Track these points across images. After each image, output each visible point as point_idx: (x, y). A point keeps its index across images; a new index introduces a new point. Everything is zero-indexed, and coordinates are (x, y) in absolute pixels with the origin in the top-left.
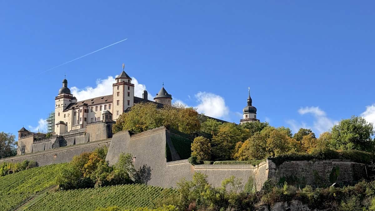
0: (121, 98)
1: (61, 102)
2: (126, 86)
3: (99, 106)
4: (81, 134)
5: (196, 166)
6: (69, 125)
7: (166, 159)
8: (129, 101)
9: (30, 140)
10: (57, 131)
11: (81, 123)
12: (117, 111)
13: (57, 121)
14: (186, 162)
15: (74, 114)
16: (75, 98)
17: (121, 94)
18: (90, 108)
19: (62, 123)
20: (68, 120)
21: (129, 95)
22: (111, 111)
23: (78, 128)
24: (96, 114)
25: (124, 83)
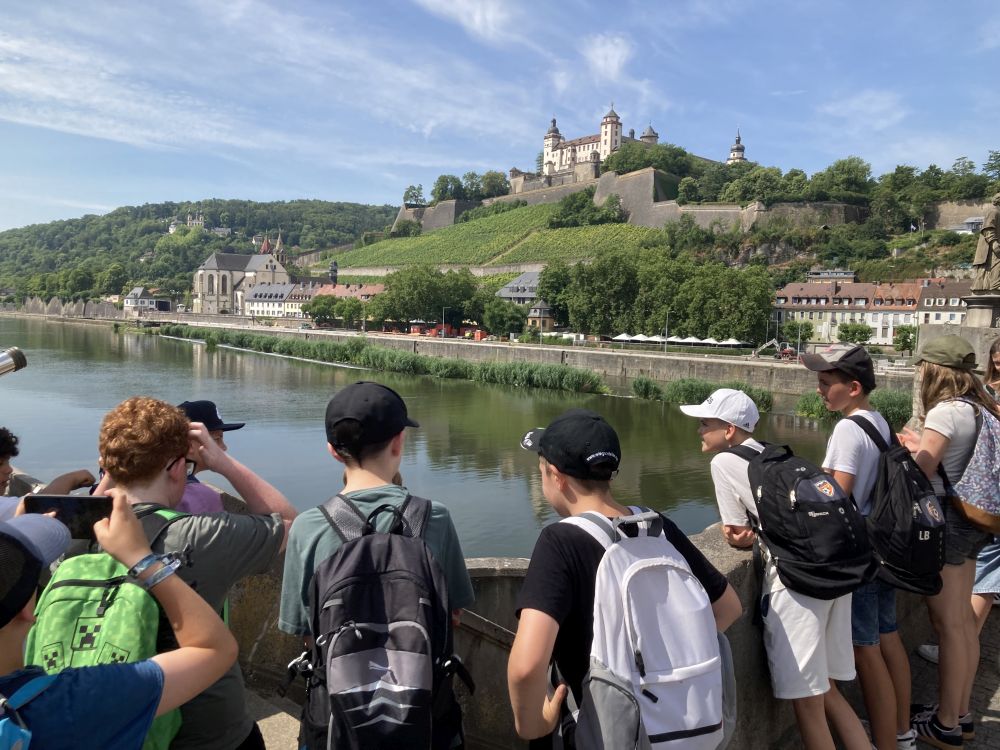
0: (608, 138)
1: (550, 142)
3: (586, 146)
4: (569, 174)
5: (683, 207)
6: (557, 165)
7: (653, 200)
8: (616, 141)
9: (521, 179)
10: (546, 170)
11: (569, 162)
12: (605, 151)
13: (545, 161)
14: (673, 203)
15: (562, 153)
16: (563, 138)
17: (609, 134)
18: (577, 148)
19: (550, 163)
20: (556, 160)
22: (598, 151)
23: (566, 168)
24: (584, 154)
25: (612, 122)
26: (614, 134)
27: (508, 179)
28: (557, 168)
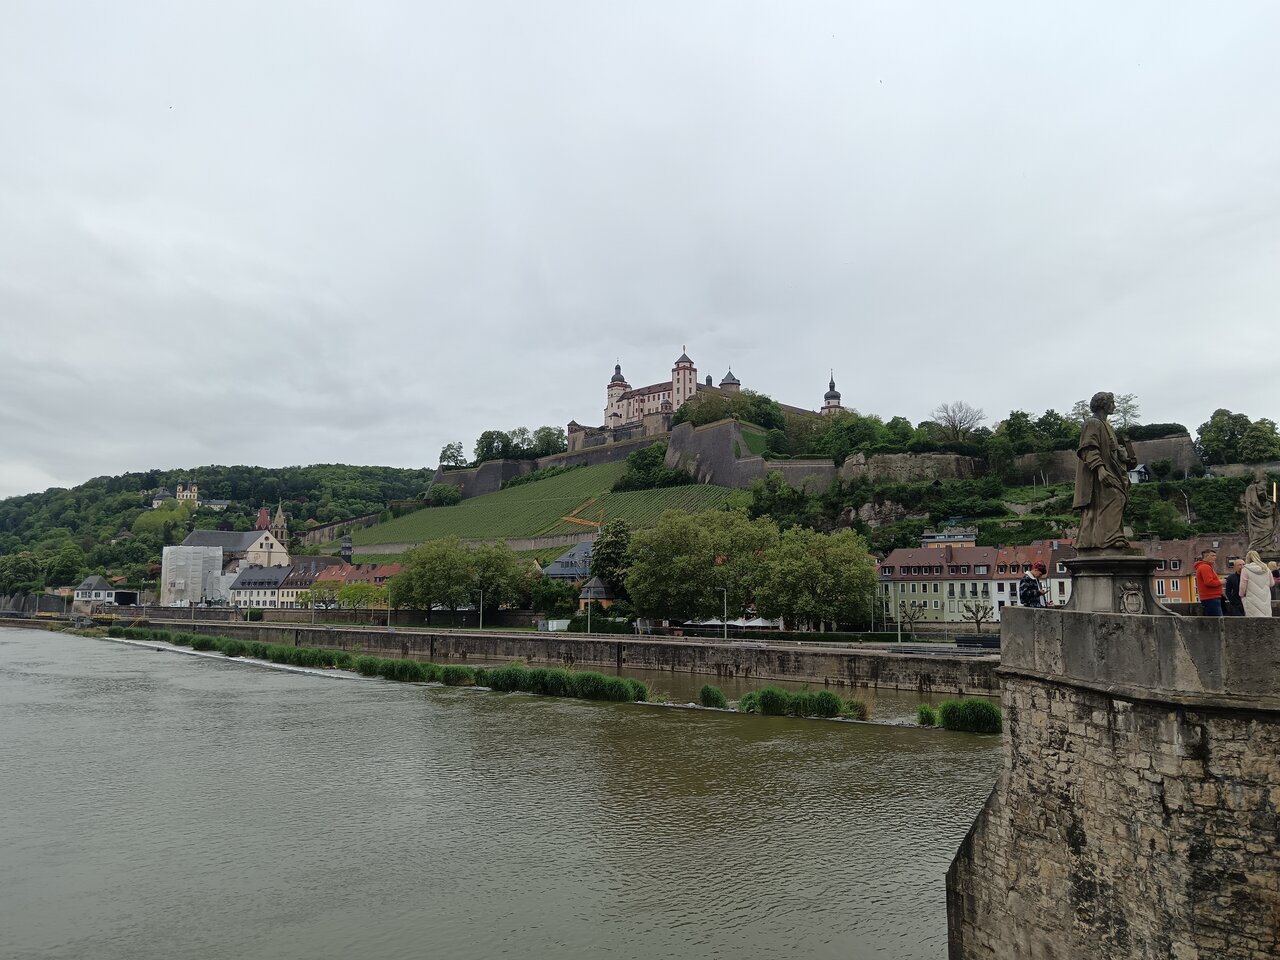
0: (681, 385)
1: (614, 391)
2: (687, 372)
3: (656, 395)
4: (637, 427)
5: (770, 462)
6: (624, 417)
7: (734, 455)
8: (690, 389)
9: (581, 435)
10: (610, 423)
11: (636, 414)
12: (677, 400)
14: (758, 458)
15: (629, 404)
16: (629, 387)
17: (681, 381)
18: (646, 398)
19: (615, 415)
20: (622, 411)
21: (690, 382)
22: (670, 400)
23: (634, 420)
24: (654, 404)
25: (685, 368)
26: (688, 381)
27: (566, 434)
28: (623, 421)
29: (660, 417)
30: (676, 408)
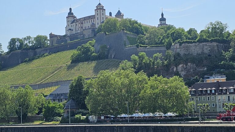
0: (99, 17)
1: (69, 19)
2: (101, 10)
3: (88, 21)
4: (80, 35)
5: (139, 49)
7: (124, 46)
8: (103, 18)
9: (55, 39)
10: (68, 33)
11: (80, 29)
12: (98, 23)
14: (134, 47)
15: (76, 25)
16: (76, 17)
17: (99, 14)
18: (84, 22)
19: (70, 30)
20: (73, 28)
21: (103, 15)
22: (94, 23)
23: (79, 31)
24: (87, 25)
25: (100, 9)
26: (101, 15)
27: (49, 38)
28: (74, 32)
29: (90, 30)
30: (97, 26)
